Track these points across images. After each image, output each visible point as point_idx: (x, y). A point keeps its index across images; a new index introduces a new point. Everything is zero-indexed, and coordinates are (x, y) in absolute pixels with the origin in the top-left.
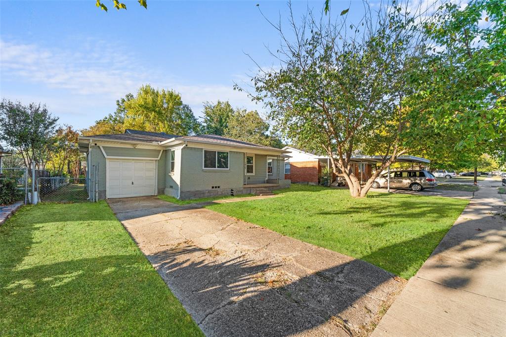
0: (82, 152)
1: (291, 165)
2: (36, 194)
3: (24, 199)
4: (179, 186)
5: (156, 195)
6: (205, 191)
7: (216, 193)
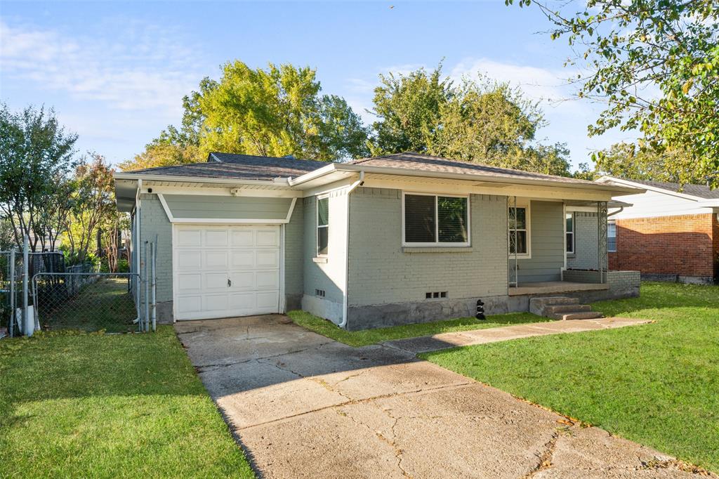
0: (123, 210)
1: (618, 227)
2: (31, 311)
3: (9, 323)
4: (345, 294)
5: (282, 311)
6: (408, 306)
7: (437, 311)
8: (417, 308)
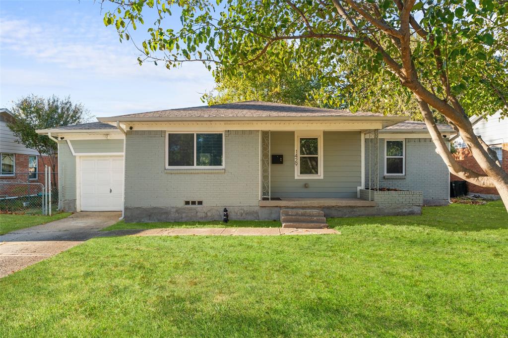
6: (169, 209)
7: (192, 214)
8: (177, 211)
